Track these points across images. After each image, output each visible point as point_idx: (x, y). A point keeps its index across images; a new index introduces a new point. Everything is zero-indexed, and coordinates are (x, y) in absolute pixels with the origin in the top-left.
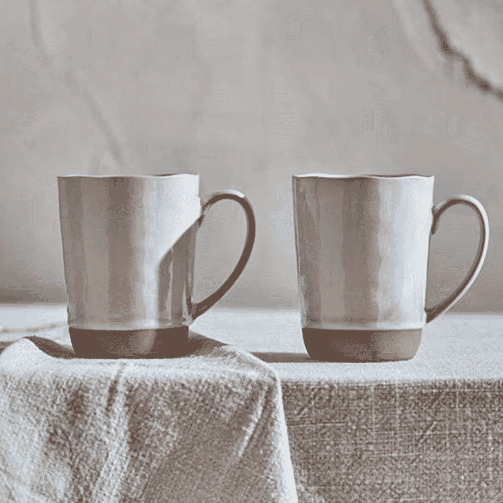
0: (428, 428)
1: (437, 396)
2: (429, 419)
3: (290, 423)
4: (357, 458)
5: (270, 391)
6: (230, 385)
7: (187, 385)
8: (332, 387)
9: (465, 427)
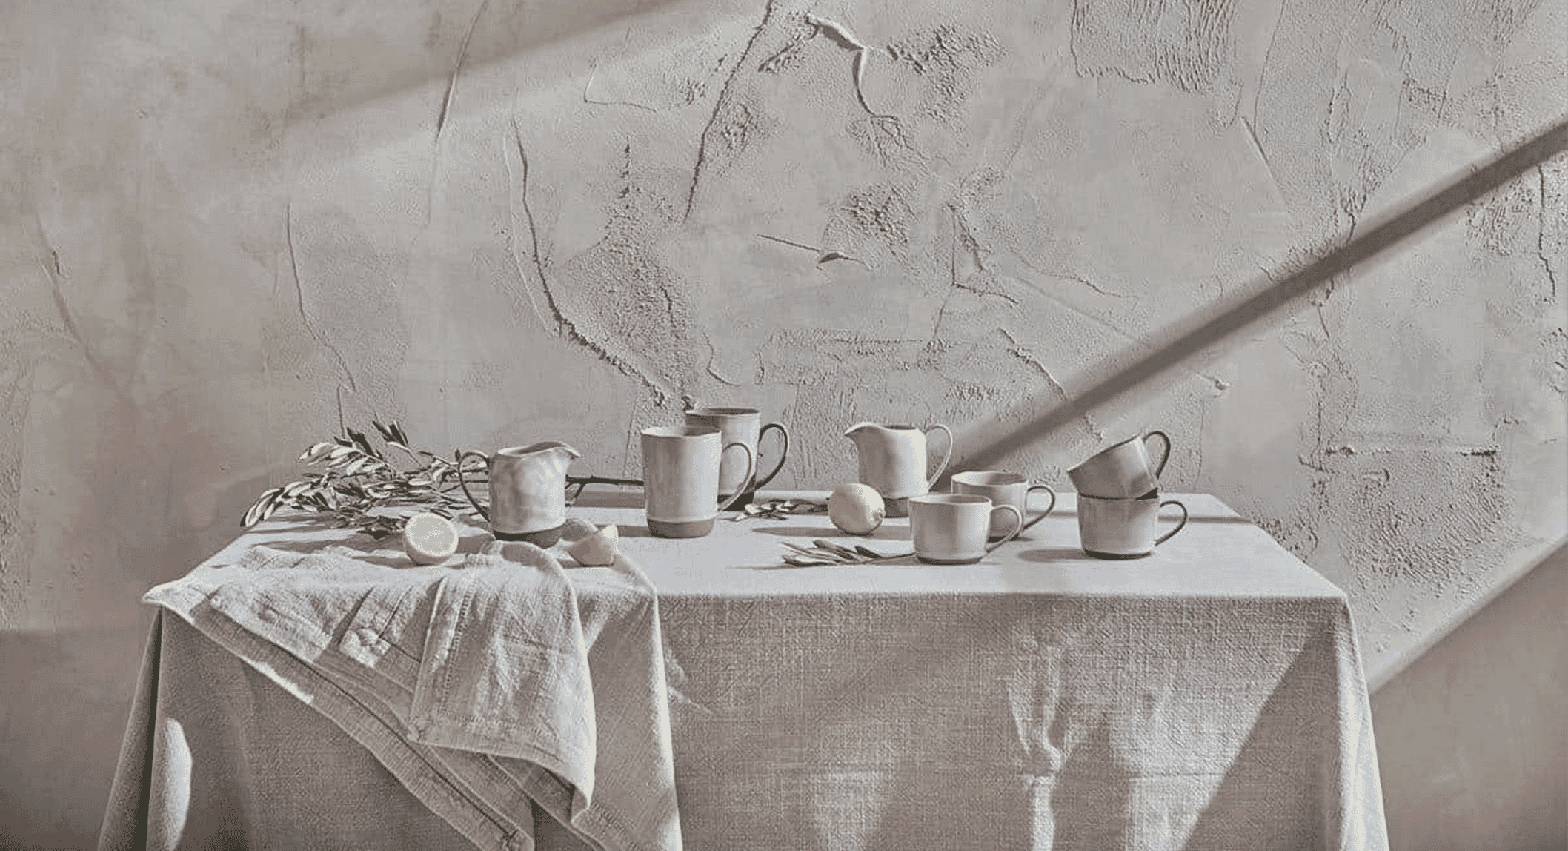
0: (746, 624)
1: (752, 604)
2: (746, 618)
3: (662, 621)
4: (702, 642)
5: (651, 602)
6: (627, 597)
7: (600, 596)
8: (687, 600)
9: (769, 624)
